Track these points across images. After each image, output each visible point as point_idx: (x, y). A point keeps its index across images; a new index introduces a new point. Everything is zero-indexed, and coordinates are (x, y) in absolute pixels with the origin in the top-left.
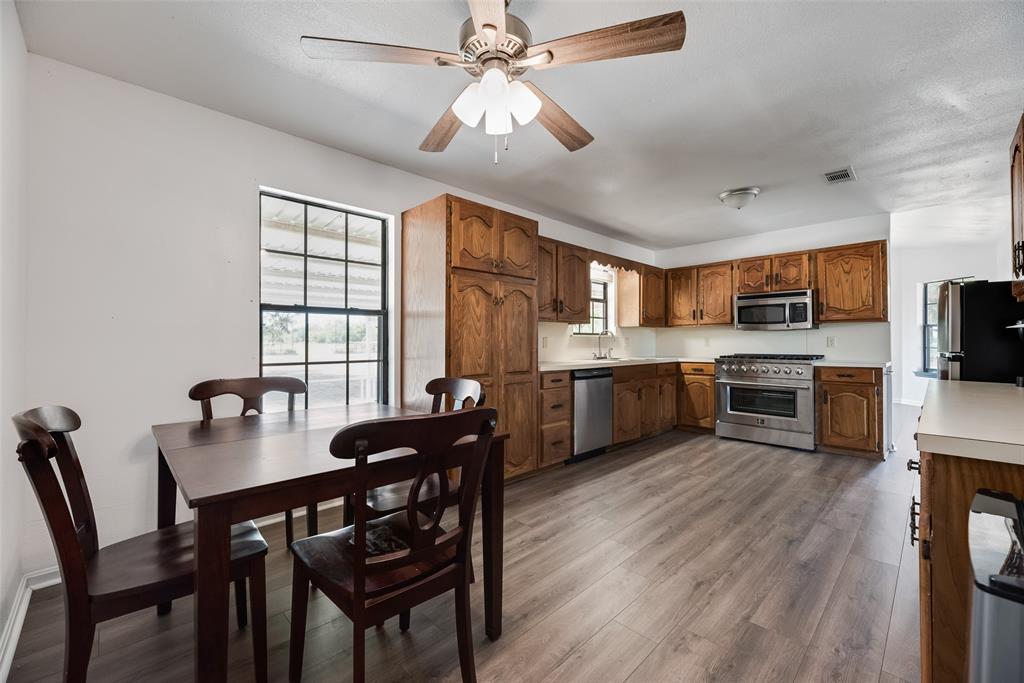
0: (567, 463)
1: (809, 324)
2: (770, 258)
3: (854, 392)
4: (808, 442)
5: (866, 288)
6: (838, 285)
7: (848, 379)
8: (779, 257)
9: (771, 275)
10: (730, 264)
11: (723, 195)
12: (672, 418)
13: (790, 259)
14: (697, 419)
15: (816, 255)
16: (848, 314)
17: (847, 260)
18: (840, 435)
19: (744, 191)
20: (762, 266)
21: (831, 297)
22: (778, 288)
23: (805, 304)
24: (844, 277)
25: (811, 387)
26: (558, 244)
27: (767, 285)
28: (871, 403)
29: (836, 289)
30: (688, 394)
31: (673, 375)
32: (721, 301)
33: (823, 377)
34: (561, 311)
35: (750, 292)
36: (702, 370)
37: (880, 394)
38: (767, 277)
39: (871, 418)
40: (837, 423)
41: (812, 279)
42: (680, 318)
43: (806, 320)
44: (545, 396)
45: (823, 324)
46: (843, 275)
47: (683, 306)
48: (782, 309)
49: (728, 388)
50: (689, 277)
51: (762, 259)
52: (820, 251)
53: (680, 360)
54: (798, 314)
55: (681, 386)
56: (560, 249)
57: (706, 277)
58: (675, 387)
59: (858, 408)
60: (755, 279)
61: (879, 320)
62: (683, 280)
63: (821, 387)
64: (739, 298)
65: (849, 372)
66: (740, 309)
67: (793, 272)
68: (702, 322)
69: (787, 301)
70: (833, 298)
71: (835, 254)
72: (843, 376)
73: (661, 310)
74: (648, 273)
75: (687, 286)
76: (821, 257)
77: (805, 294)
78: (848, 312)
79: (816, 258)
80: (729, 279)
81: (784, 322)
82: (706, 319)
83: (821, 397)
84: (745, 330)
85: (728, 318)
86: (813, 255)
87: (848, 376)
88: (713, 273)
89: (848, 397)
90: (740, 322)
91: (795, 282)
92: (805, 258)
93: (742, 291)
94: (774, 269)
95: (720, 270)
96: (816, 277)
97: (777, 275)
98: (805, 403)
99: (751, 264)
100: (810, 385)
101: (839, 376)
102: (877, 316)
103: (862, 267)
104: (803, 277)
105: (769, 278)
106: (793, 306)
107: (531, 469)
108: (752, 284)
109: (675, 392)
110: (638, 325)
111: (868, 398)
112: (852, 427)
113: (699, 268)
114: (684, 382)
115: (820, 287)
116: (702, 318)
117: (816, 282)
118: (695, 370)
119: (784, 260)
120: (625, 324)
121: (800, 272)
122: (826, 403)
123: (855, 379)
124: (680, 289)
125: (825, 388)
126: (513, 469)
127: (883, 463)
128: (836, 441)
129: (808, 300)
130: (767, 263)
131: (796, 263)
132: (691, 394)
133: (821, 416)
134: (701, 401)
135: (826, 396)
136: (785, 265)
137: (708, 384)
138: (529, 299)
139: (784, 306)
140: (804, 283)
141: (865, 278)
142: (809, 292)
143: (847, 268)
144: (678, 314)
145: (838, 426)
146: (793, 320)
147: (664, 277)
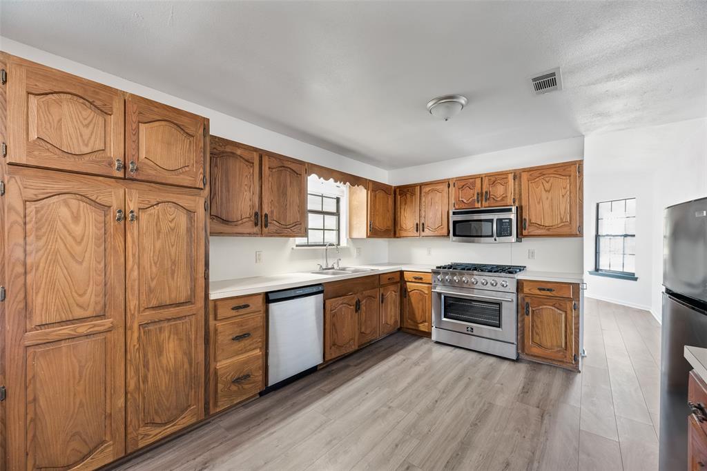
0: (261, 394)
1: (513, 238)
2: (481, 177)
3: (554, 306)
4: (511, 352)
5: (564, 206)
6: (539, 203)
7: (548, 293)
8: (489, 175)
9: (482, 193)
10: (448, 183)
11: (430, 104)
12: (396, 322)
13: (497, 178)
14: (417, 323)
15: (520, 174)
16: (548, 230)
17: (547, 179)
18: (540, 346)
19: (450, 99)
20: (474, 184)
21: (533, 213)
22: (487, 204)
23: (510, 220)
24: (544, 195)
25: (515, 299)
26: (262, 154)
27: (478, 202)
28: (569, 317)
29: (537, 206)
30: (409, 300)
31: (397, 283)
32: (439, 216)
33: (526, 290)
34: (266, 226)
35: (464, 208)
36: (421, 279)
37: (576, 308)
38: (478, 194)
39: (568, 331)
40: (537, 334)
41: (517, 197)
42: (405, 230)
43: (511, 235)
44: (220, 329)
45: (525, 239)
46: (544, 192)
47: (408, 219)
48: (490, 223)
49: (443, 297)
50: (413, 194)
51: (474, 177)
52: (524, 170)
53: (403, 268)
54: (504, 230)
55: (404, 292)
56: (265, 159)
57: (427, 193)
58: (398, 294)
59: (557, 322)
60: (468, 197)
61: (575, 236)
62: (408, 196)
63: (524, 300)
64: (454, 213)
65: (549, 286)
66: (455, 223)
67: (499, 191)
68: (423, 234)
69: (495, 217)
70: (534, 214)
71: (536, 174)
72: (544, 290)
73: (390, 223)
74: (376, 188)
75: (412, 201)
76: (525, 176)
77: (510, 210)
78: (549, 228)
79: (520, 177)
80: (446, 195)
81: (492, 236)
82: (427, 232)
83: (523, 309)
84: (460, 242)
85: (445, 231)
86: (517, 175)
87: (548, 290)
88: (433, 190)
89: (548, 311)
90: (455, 235)
91: (502, 200)
92: (511, 177)
93: (457, 207)
94: (484, 187)
95: (439, 187)
96: (520, 195)
97: (486, 192)
98: (509, 314)
99: (465, 183)
100: (514, 297)
101: (540, 289)
102: (574, 233)
103: (561, 185)
104: (509, 195)
105: (480, 195)
106: (499, 221)
107: (194, 420)
108: (465, 201)
109: (398, 298)
110: (365, 237)
111: (566, 312)
112: (551, 337)
113: (421, 185)
114: (406, 290)
115: (523, 204)
116: (423, 231)
117: (520, 199)
118: (416, 278)
119: (493, 179)
120: (355, 235)
121: (506, 190)
122: (528, 314)
123: (554, 293)
124: (405, 204)
125: (527, 300)
126: (158, 430)
127: (579, 376)
128: (536, 350)
129: (513, 216)
130: (478, 181)
131: (502, 182)
132: (413, 300)
133: (523, 327)
134: (420, 306)
135: (528, 307)
136: (493, 183)
137: (426, 292)
138: (190, 212)
139: (491, 221)
140: (510, 201)
141: (563, 196)
142: (514, 209)
143: (547, 186)
144: (404, 226)
145: (538, 338)
146: (499, 235)
147: (392, 193)
